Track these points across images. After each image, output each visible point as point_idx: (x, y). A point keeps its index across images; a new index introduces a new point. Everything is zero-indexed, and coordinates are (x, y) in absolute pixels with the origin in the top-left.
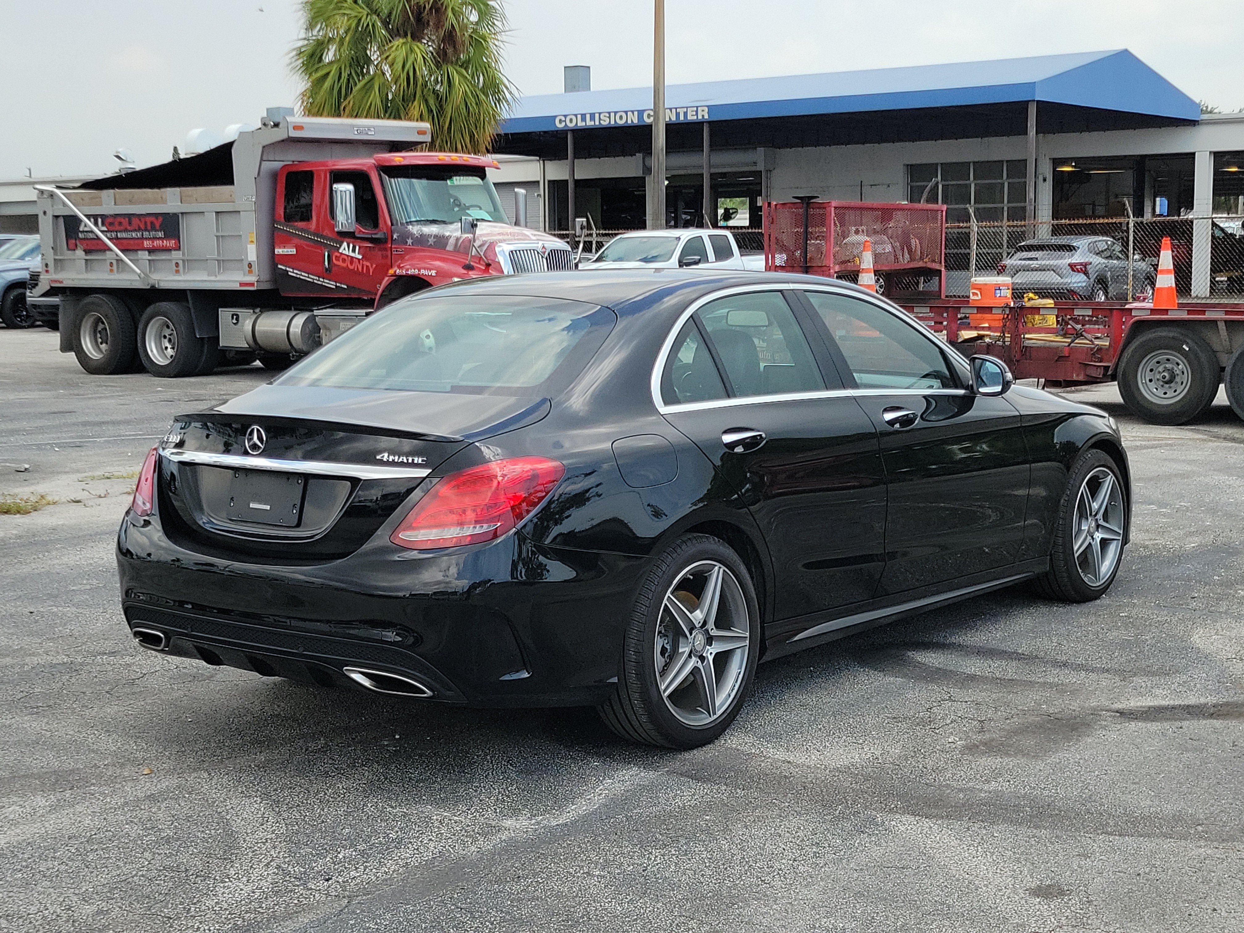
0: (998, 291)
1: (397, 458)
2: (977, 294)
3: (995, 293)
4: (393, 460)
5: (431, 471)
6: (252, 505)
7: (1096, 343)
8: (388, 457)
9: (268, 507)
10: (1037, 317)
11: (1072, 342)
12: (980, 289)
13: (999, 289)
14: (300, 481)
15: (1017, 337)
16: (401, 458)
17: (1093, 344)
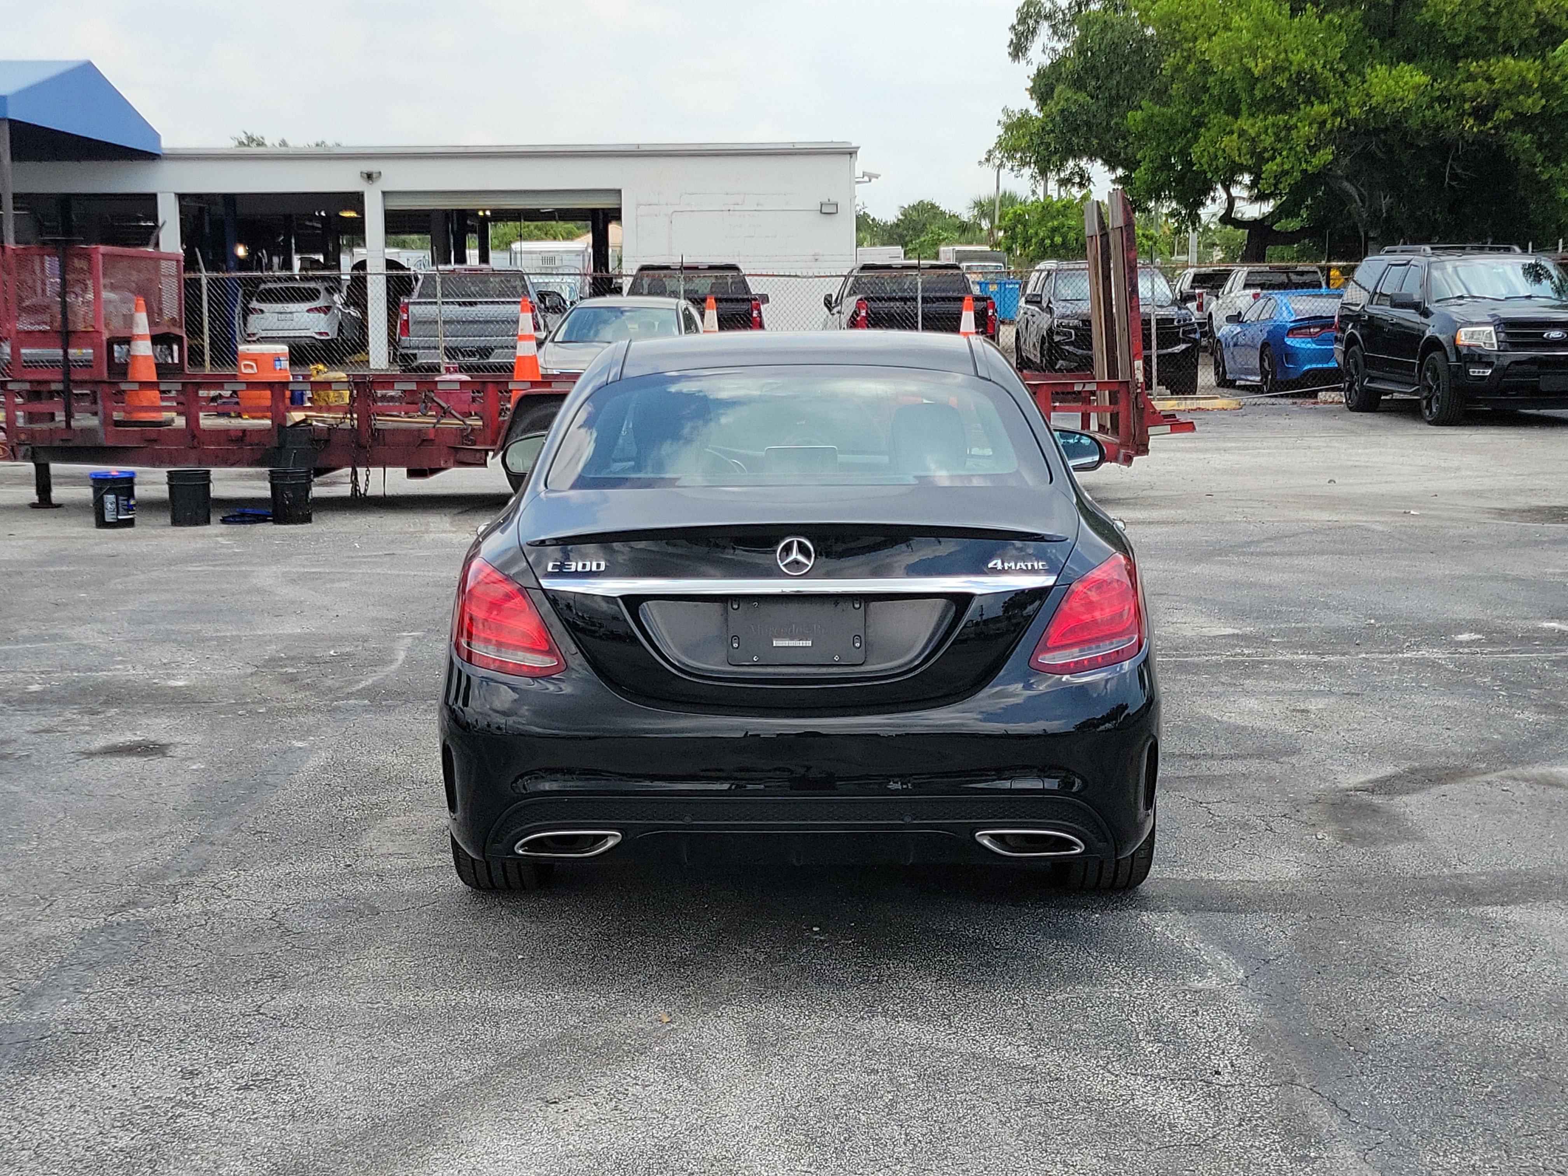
0: (277, 363)
1: (1012, 564)
2: (251, 367)
3: (275, 365)
4: (1010, 568)
5: (1055, 577)
6: (775, 643)
7: (468, 423)
8: (1003, 564)
9: (809, 643)
10: (331, 393)
11: (438, 422)
12: (255, 361)
13: (279, 360)
14: (857, 606)
15: (366, 418)
16: (1019, 564)
17: (465, 424)
